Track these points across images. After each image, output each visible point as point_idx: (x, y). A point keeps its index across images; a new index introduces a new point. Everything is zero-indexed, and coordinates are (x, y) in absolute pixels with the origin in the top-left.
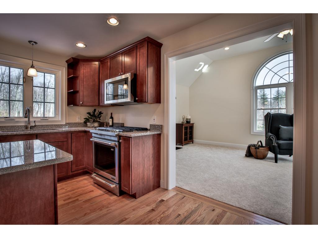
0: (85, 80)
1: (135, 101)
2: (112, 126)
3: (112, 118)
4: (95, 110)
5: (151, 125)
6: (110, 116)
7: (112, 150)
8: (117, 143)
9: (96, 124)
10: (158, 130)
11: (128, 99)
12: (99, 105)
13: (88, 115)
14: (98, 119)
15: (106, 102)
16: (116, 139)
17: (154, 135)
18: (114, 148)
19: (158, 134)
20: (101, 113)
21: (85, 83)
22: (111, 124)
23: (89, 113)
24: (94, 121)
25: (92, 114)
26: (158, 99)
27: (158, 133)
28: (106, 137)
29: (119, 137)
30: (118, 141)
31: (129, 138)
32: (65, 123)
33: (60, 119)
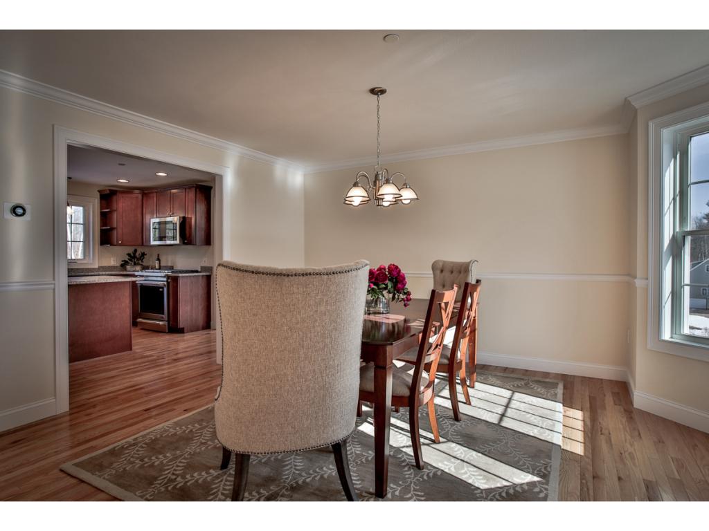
0: (124, 215)
1: (184, 244)
2: (159, 269)
3: (159, 260)
4: (136, 251)
5: (202, 267)
6: (157, 257)
7: (161, 290)
8: (166, 283)
9: (138, 268)
10: (208, 272)
11: (177, 242)
12: (142, 244)
13: (127, 257)
14: (140, 262)
15: (153, 243)
16: (165, 279)
17: (203, 276)
18: (163, 288)
19: (207, 276)
20: (143, 254)
21: (124, 219)
22: (157, 267)
23: (129, 255)
24: (135, 264)
25: (132, 255)
26: (208, 241)
27: (208, 274)
28: (150, 278)
29: (168, 277)
30: (167, 281)
31: (177, 277)
32: (97, 267)
33: (92, 262)
